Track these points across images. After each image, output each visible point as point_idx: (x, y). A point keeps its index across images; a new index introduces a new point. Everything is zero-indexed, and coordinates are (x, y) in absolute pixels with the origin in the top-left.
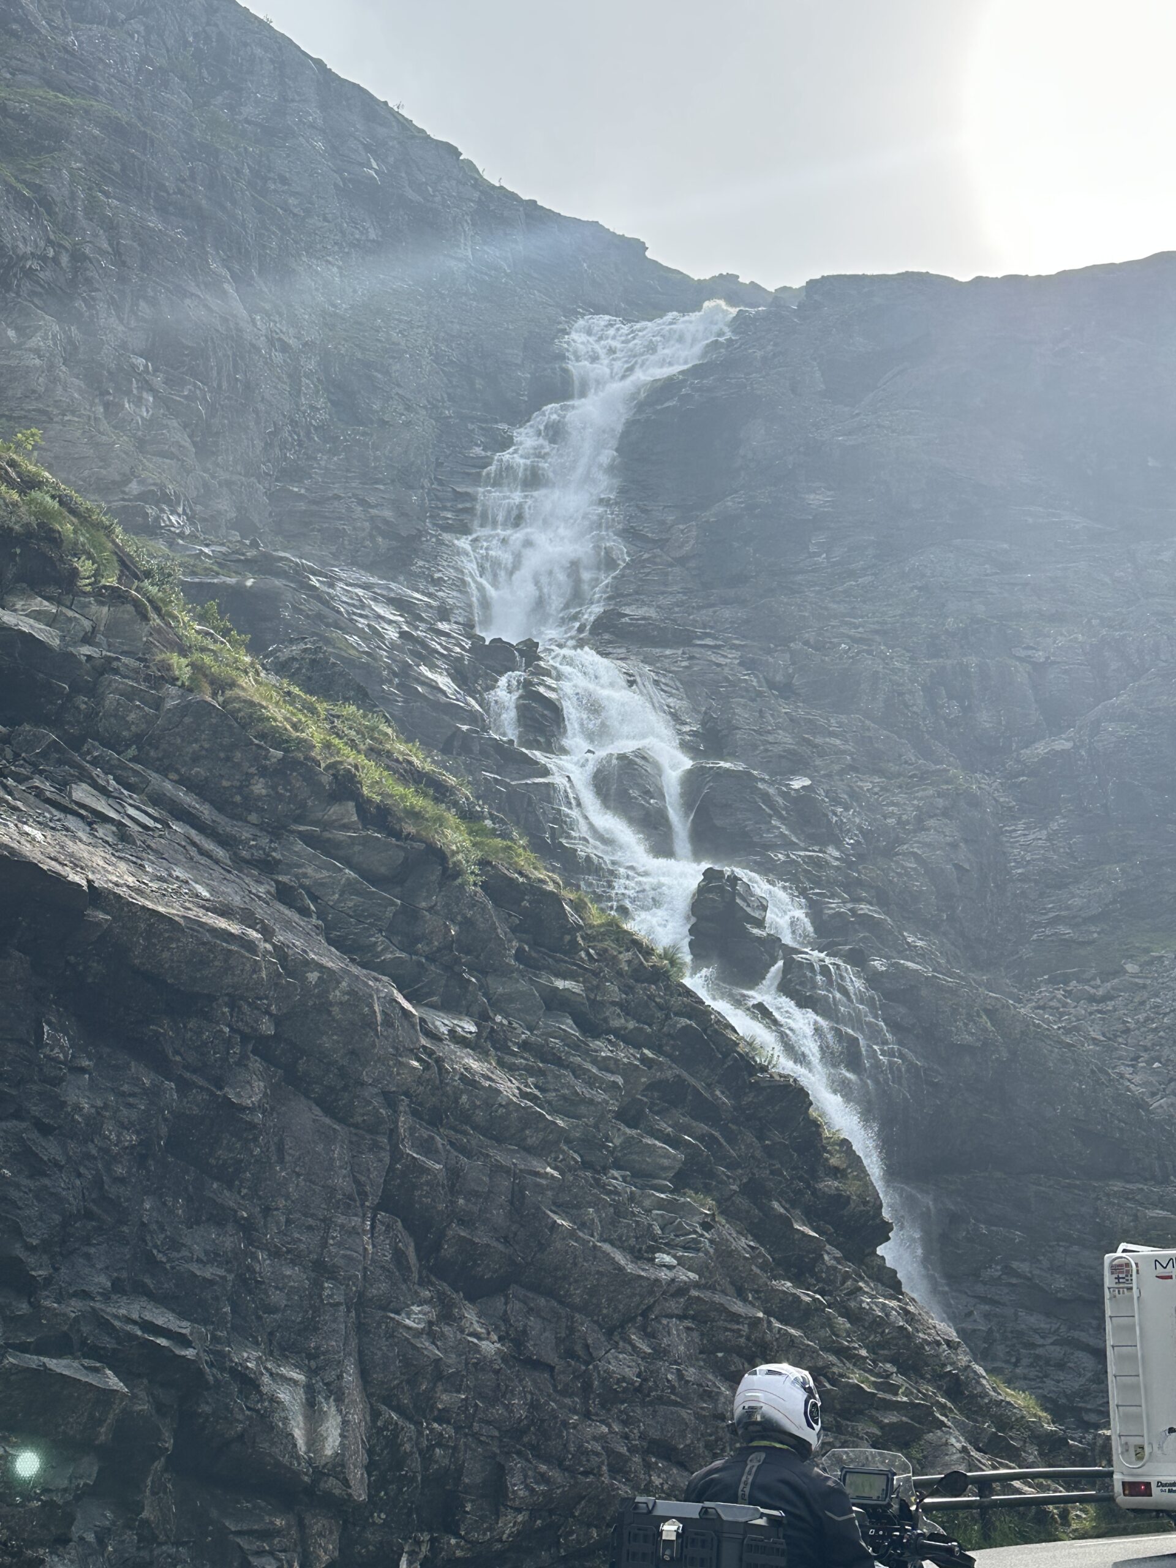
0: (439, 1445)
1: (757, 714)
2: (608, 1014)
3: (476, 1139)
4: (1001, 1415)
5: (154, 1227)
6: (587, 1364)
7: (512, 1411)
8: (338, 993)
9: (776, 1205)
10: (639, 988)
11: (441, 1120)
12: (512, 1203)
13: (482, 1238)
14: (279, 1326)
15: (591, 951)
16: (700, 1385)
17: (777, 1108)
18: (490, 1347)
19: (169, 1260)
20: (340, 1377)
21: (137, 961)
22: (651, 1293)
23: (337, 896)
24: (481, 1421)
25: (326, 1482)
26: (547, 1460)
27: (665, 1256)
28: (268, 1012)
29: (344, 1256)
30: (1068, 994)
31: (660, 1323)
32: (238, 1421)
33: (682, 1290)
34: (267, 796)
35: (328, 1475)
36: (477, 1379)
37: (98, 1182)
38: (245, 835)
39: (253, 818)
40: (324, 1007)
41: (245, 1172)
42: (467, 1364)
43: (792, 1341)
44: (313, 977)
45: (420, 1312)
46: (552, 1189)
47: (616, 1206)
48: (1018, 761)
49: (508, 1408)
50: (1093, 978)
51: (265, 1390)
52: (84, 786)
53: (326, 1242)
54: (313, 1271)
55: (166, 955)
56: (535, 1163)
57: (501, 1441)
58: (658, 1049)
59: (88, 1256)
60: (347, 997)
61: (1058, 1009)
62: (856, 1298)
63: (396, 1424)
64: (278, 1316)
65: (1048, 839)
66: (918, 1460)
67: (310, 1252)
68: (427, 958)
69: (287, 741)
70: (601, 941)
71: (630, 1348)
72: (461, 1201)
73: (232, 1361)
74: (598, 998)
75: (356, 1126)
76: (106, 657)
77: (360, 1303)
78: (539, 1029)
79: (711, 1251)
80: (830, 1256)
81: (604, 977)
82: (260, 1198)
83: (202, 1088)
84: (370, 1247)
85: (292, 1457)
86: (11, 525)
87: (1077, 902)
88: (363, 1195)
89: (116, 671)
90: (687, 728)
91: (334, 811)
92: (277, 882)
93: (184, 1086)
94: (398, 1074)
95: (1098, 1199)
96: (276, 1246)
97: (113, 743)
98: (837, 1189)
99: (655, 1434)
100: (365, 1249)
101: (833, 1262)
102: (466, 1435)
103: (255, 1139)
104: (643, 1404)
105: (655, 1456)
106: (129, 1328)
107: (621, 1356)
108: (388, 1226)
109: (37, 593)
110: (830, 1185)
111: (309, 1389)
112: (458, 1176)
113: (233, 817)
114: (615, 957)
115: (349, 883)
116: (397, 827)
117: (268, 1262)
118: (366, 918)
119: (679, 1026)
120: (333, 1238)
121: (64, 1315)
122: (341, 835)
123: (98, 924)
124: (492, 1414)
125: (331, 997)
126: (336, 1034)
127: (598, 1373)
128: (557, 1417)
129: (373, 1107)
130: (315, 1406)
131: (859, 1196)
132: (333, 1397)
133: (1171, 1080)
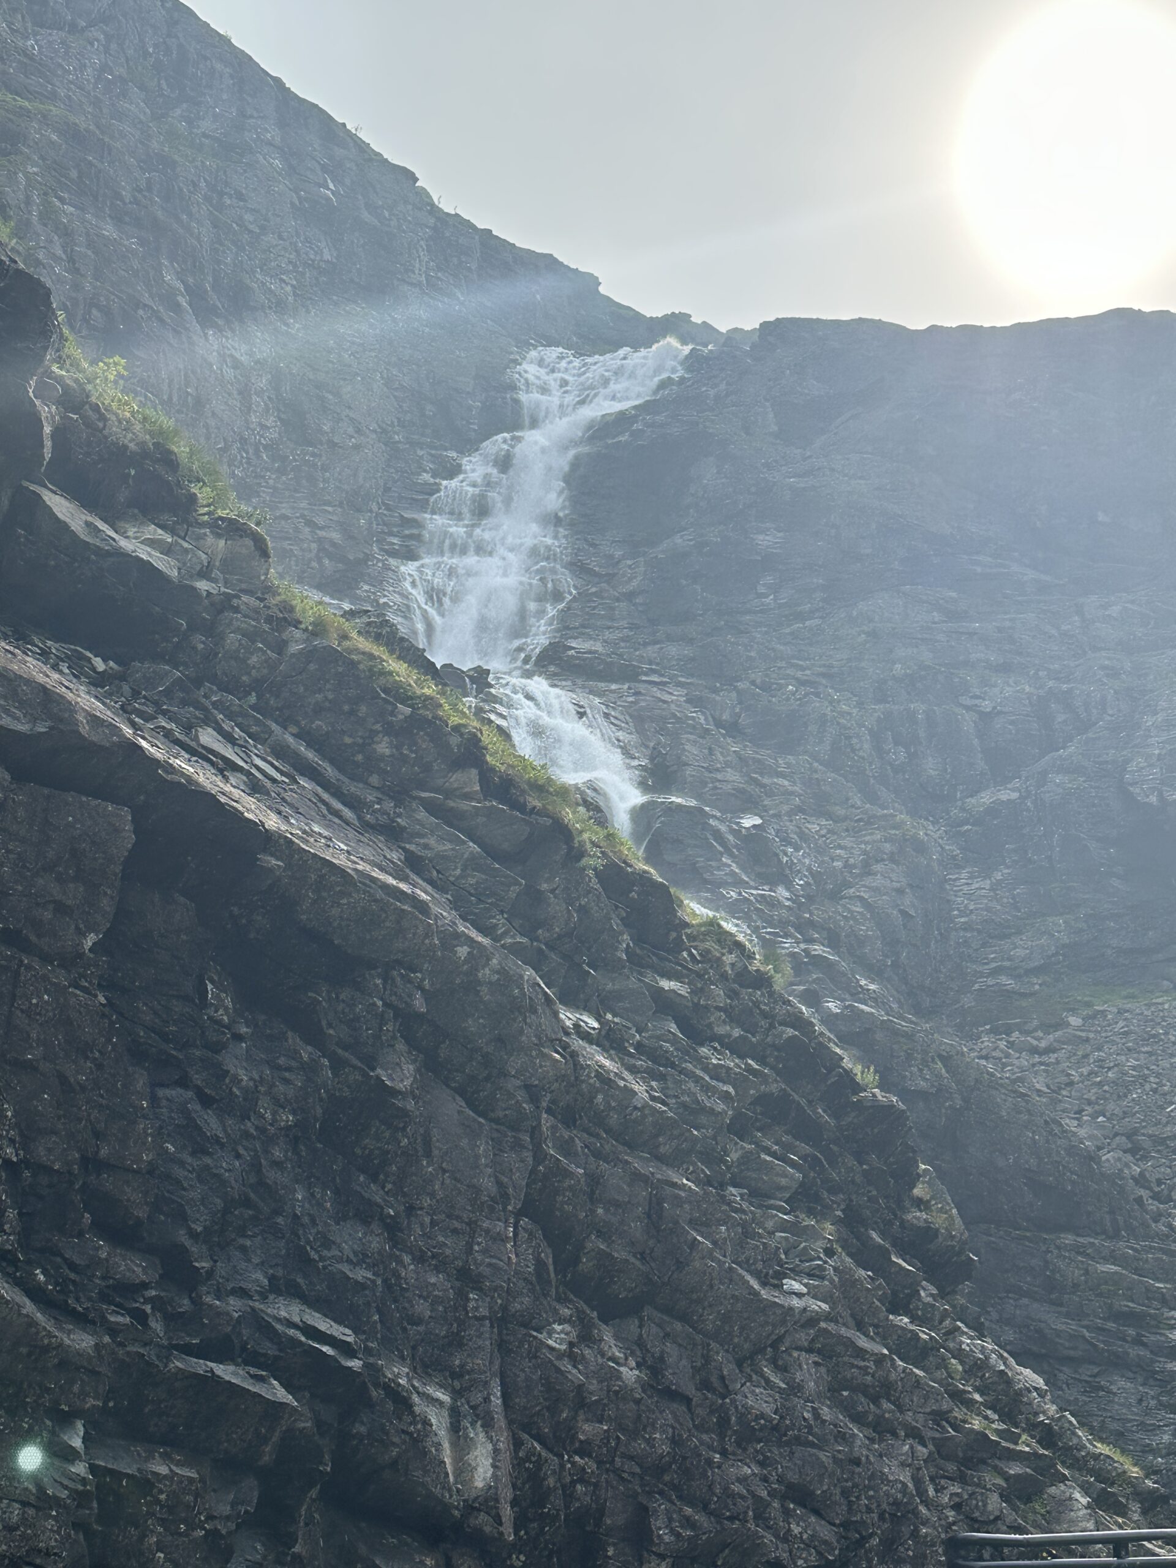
0: (581, 1481)
1: (706, 751)
2: (712, 1019)
3: (609, 1144)
4: (1100, 1468)
5: (306, 1220)
6: (724, 1398)
7: (654, 1446)
8: (487, 971)
9: (874, 1235)
10: (745, 993)
11: (575, 1121)
12: (649, 1216)
13: (620, 1252)
14: (423, 1340)
15: (694, 951)
16: (835, 1426)
17: (876, 1131)
18: (630, 1374)
19: (322, 1259)
20: (487, 1400)
21: (304, 917)
22: (784, 1322)
23: (459, 871)
24: (623, 1456)
25: (477, 1518)
26: (691, 1504)
27: (793, 1282)
28: (420, 988)
29: (490, 1265)
30: (1011, 1045)
31: (791, 1355)
32: (393, 1444)
33: (811, 1320)
34: (392, 756)
35: (479, 1510)
36: (618, 1409)
37: (255, 1166)
38: (370, 798)
39: (374, 780)
40: (472, 986)
41: (391, 1164)
42: (609, 1391)
43: (918, 1381)
44: (463, 951)
45: (562, 1332)
46: (690, 1202)
47: (744, 1225)
48: (963, 809)
49: (650, 1442)
50: (1035, 1030)
51: (417, 1409)
52: (210, 730)
53: (472, 1248)
54: (457, 1279)
55: (335, 911)
56: (670, 1173)
57: (642, 1479)
58: (762, 1061)
59: (243, 1249)
60: (497, 976)
61: (1000, 1059)
62: (955, 1337)
63: (540, 1454)
64: (421, 1328)
65: (992, 890)
66: (1042, 1515)
67: (456, 1259)
68: (546, 944)
69: (412, 698)
70: (703, 941)
71: (763, 1383)
72: (600, 1211)
73: (386, 1377)
74: (702, 1002)
75: (497, 1121)
76: (224, 593)
77: (502, 1320)
78: (647, 1031)
79: (836, 1279)
80: (927, 1292)
81: (710, 978)
82: (405, 1195)
83: (355, 1067)
84: (513, 1256)
85: (444, 1488)
86: (126, 441)
88: (505, 1197)
89: (236, 610)
90: (635, 763)
91: (456, 779)
92: (404, 849)
93: (337, 1065)
94: (541, 1066)
95: (1048, 1251)
96: (421, 1250)
97: (231, 686)
98: (926, 1221)
99: (793, 1477)
100: (509, 1258)
101: (929, 1299)
102: (607, 1470)
103: (404, 1129)
104: (780, 1444)
105: (793, 1502)
106: (292, 1332)
107: (757, 1391)
108: (530, 1234)
109: (149, 520)
110: (917, 1216)
111: (455, 1412)
112: (598, 1183)
113: (352, 778)
114: (718, 959)
115: (472, 857)
116: (522, 800)
117: (412, 1267)
118: (489, 896)
119: (782, 1036)
120: (479, 1244)
121: (228, 1314)
122: (465, 805)
123: (271, 870)
124: (634, 1447)
125: (480, 975)
126: (482, 1017)
127: (736, 1408)
128: (700, 1455)
129: (518, 1101)
130: (457, 1432)
131: (946, 1229)
132: (479, 1423)
133: (1116, 1135)
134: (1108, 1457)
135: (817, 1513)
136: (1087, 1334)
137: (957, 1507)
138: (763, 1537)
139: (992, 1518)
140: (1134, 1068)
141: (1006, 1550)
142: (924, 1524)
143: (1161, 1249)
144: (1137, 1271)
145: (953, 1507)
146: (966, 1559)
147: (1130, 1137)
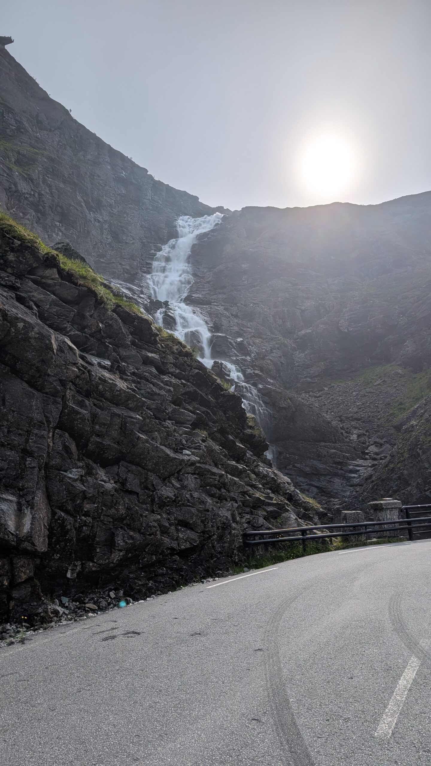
0: (85, 525)
1: (228, 322)
2: (168, 367)
3: (107, 404)
4: (306, 506)
6: (153, 491)
7: (119, 511)
8: (33, 333)
9: (230, 436)
10: (180, 358)
11: (90, 395)
12: (121, 429)
13: (107, 442)
14: (4, 477)
15: (163, 345)
16: (199, 499)
17: (231, 403)
18: (109, 486)
20: (33, 498)
22: (181, 465)
23: (48, 306)
24: (105, 515)
25: (23, 544)
26: (134, 530)
27: (187, 451)
29: (37, 447)
30: (310, 396)
31: (184, 476)
33: (193, 464)
34: (15, 261)
35: (25, 541)
36: (103, 498)
39: (10, 270)
40: (27, 339)
42: (98, 492)
43: (236, 482)
44: (21, 325)
45: (76, 471)
46: (139, 423)
47: (168, 432)
48: (297, 335)
49: (117, 510)
50: (316, 392)
53: (28, 441)
54: (21, 453)
56: (132, 414)
57: (114, 523)
58: (188, 380)
60: (38, 335)
61: (306, 399)
63: (63, 517)
65: (305, 356)
66: (280, 524)
67: (20, 445)
68: (90, 335)
69: (24, 239)
70: (167, 341)
71: (171, 486)
74: (165, 361)
75: (47, 393)
77: (46, 467)
78: (141, 369)
79: (205, 450)
80: (249, 454)
81: (167, 353)
84: (51, 444)
85: (6, 534)
87: (312, 372)
88: (49, 422)
90: (209, 325)
91: (48, 272)
92: (17, 294)
94: (67, 373)
95: (318, 447)
96: (2, 442)
98: (251, 432)
99: (181, 518)
100: (49, 445)
101: (250, 456)
102: (98, 521)
104: (176, 507)
105: (181, 526)
107: (167, 488)
108: (61, 435)
110: (248, 431)
111: (19, 504)
112: (96, 417)
114: (171, 347)
115: (53, 301)
116: (76, 281)
118: (62, 316)
119: (195, 372)
120: (32, 439)
122: (50, 282)
124: (109, 512)
125: (30, 335)
126: (33, 352)
127: (158, 495)
128: (138, 513)
129: (54, 385)
130: (21, 511)
131: (259, 435)
132: (30, 507)
133: (336, 417)
134: (308, 502)
135: (192, 529)
136: (328, 468)
137: (248, 523)
138: (164, 540)
139: (260, 525)
140: (341, 400)
141: (265, 536)
142: (233, 530)
143: (347, 445)
144: (341, 451)
145: (246, 523)
146: (248, 540)
147: (340, 417)
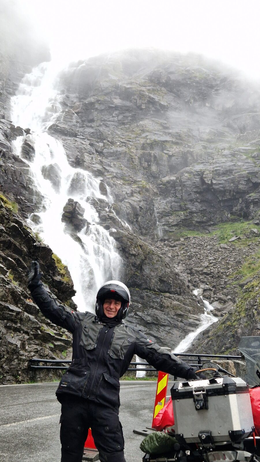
1: (91, 158)
17: (42, 254)
98: (60, 279)
131: (67, 282)
133: (187, 269)
141: (48, 363)
142: (21, 356)
145: (34, 352)
146: (33, 365)
147: (190, 270)
